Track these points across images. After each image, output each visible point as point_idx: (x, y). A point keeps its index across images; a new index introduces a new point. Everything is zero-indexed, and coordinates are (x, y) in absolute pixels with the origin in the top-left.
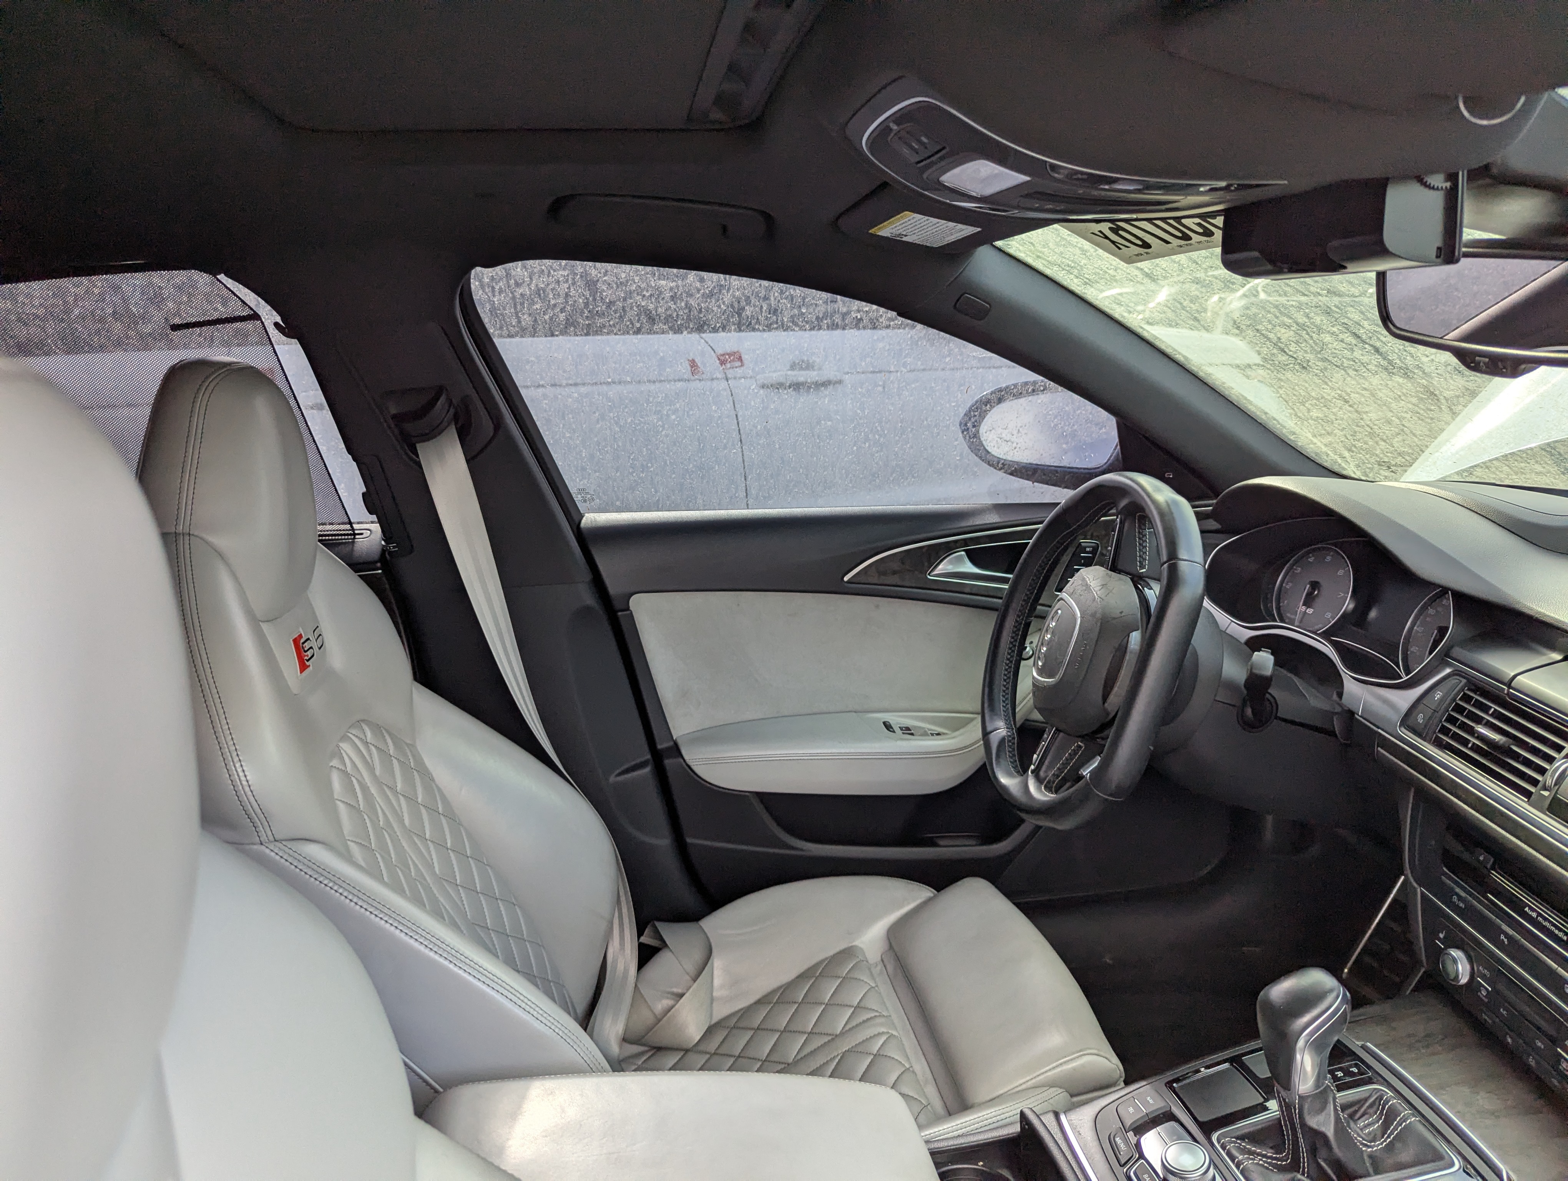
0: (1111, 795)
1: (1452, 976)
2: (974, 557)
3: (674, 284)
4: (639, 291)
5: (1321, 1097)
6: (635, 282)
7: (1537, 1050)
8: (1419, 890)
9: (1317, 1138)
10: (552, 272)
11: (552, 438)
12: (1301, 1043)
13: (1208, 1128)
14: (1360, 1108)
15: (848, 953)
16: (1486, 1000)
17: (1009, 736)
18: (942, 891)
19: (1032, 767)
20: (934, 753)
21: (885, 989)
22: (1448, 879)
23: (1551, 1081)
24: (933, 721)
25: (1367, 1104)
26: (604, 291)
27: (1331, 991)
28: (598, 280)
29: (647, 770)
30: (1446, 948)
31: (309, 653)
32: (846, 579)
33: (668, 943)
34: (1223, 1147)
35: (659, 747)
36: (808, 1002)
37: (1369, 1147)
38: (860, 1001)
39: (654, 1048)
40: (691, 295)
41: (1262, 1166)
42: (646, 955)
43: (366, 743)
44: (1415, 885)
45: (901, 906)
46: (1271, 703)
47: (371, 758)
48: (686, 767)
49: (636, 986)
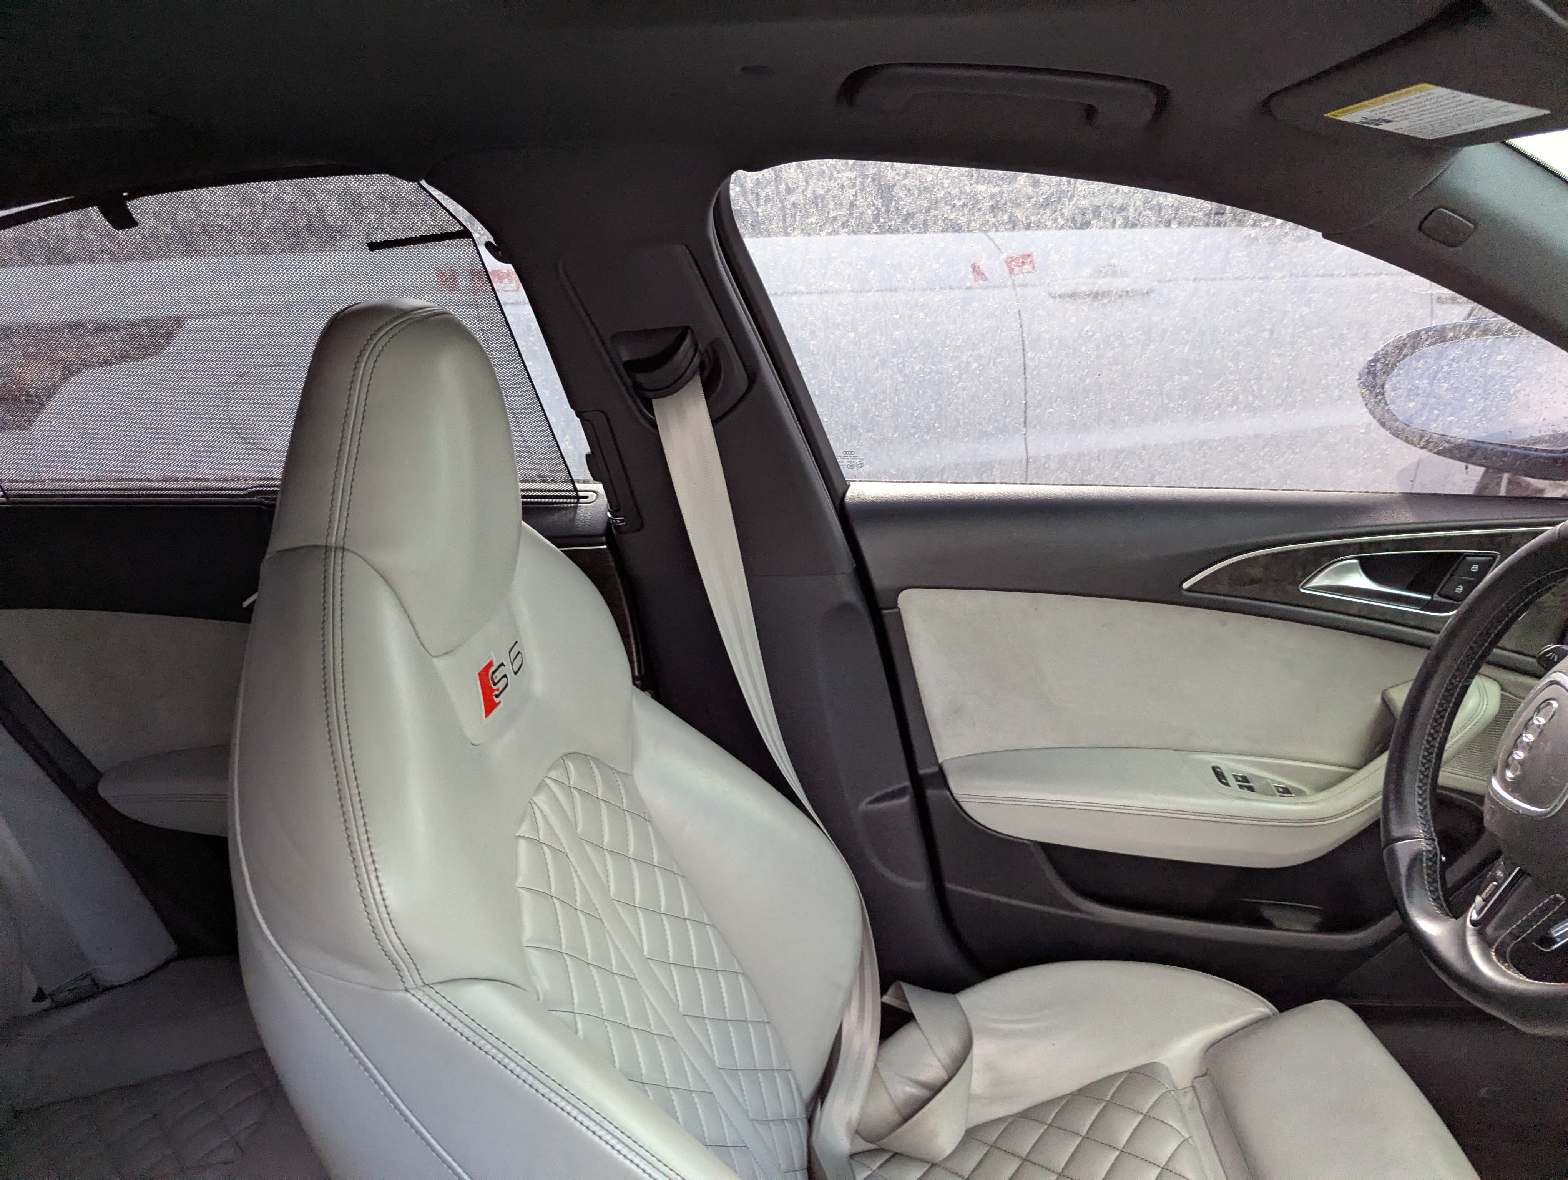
2: (1369, 568)
3: (997, 189)
4: (949, 200)
6: (944, 188)
10: (835, 173)
11: (818, 388)
15: (1150, 1072)
17: (1428, 852)
18: (1286, 1013)
19: (1472, 915)
26: (901, 199)
28: (895, 185)
31: (501, 685)
32: (1186, 585)
33: (915, 1015)
35: (921, 772)
36: (1096, 1137)
38: (1169, 1159)
39: (894, 1150)
40: (1018, 205)
42: (890, 1022)
43: (568, 789)
45: (1225, 1020)
47: (574, 808)
48: (953, 802)
49: (875, 1066)
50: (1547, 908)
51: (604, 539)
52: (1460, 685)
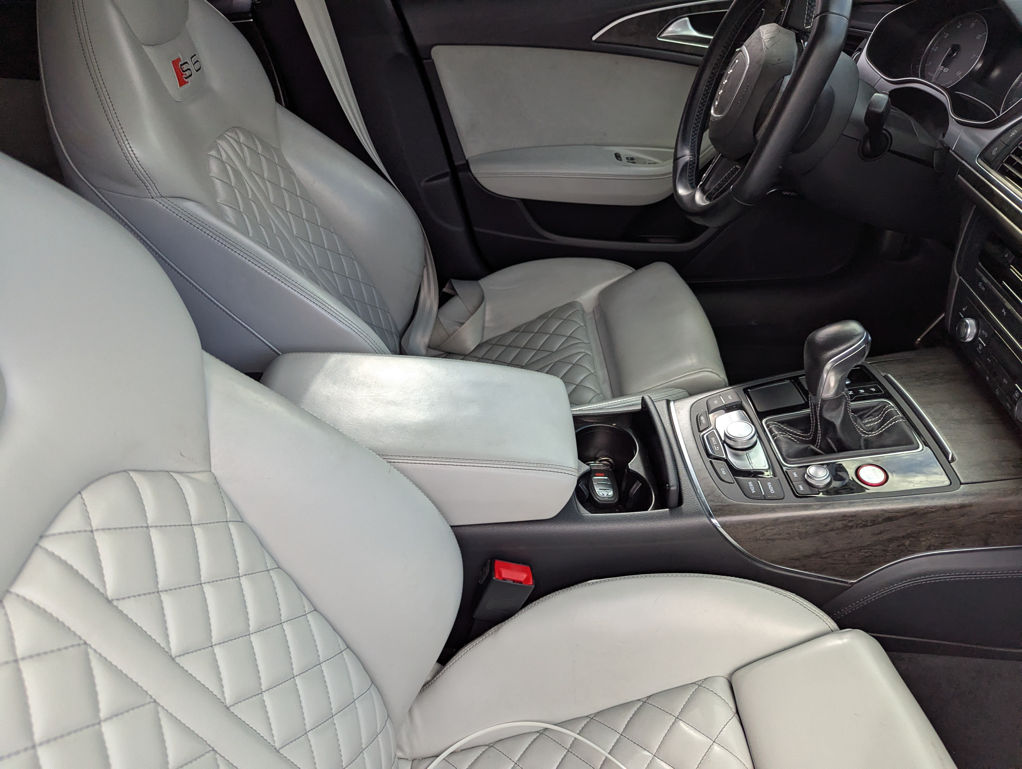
0: (746, 202)
1: (963, 336)
2: (695, 22)
5: (837, 401)
7: (1001, 384)
8: (959, 278)
9: (829, 425)
12: (828, 366)
13: (761, 415)
14: (869, 412)
15: (571, 305)
16: (980, 352)
17: (692, 161)
18: (639, 270)
19: (701, 183)
20: (646, 176)
21: (591, 327)
22: (981, 271)
23: (1006, 405)
24: (652, 154)
25: (874, 410)
27: (858, 335)
29: (447, 179)
30: (964, 317)
31: (188, 73)
32: (594, 38)
33: (458, 293)
34: (768, 426)
35: (457, 163)
36: (541, 332)
37: (867, 434)
38: (572, 333)
39: (447, 352)
41: (790, 439)
42: (444, 299)
43: (239, 143)
44: (957, 275)
45: (611, 279)
46: (887, 139)
47: (243, 153)
48: (473, 178)
49: (437, 316)
50: (733, 172)
51: (250, 15)
52: (717, 74)
